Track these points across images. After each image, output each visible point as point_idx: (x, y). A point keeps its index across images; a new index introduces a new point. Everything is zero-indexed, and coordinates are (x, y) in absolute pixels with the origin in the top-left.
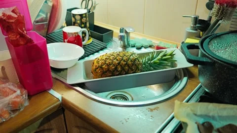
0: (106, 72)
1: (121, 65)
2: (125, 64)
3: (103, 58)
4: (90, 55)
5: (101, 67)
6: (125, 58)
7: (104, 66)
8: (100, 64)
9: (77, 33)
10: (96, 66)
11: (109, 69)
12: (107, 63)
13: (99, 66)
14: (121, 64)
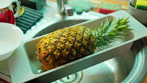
0: (59, 59)
1: (75, 48)
2: (80, 46)
3: (51, 42)
4: (27, 30)
5: (52, 54)
6: (78, 38)
7: (55, 53)
8: (50, 50)
9: (7, 8)
10: (45, 53)
11: (62, 55)
12: (58, 48)
13: (48, 54)
14: (75, 46)
